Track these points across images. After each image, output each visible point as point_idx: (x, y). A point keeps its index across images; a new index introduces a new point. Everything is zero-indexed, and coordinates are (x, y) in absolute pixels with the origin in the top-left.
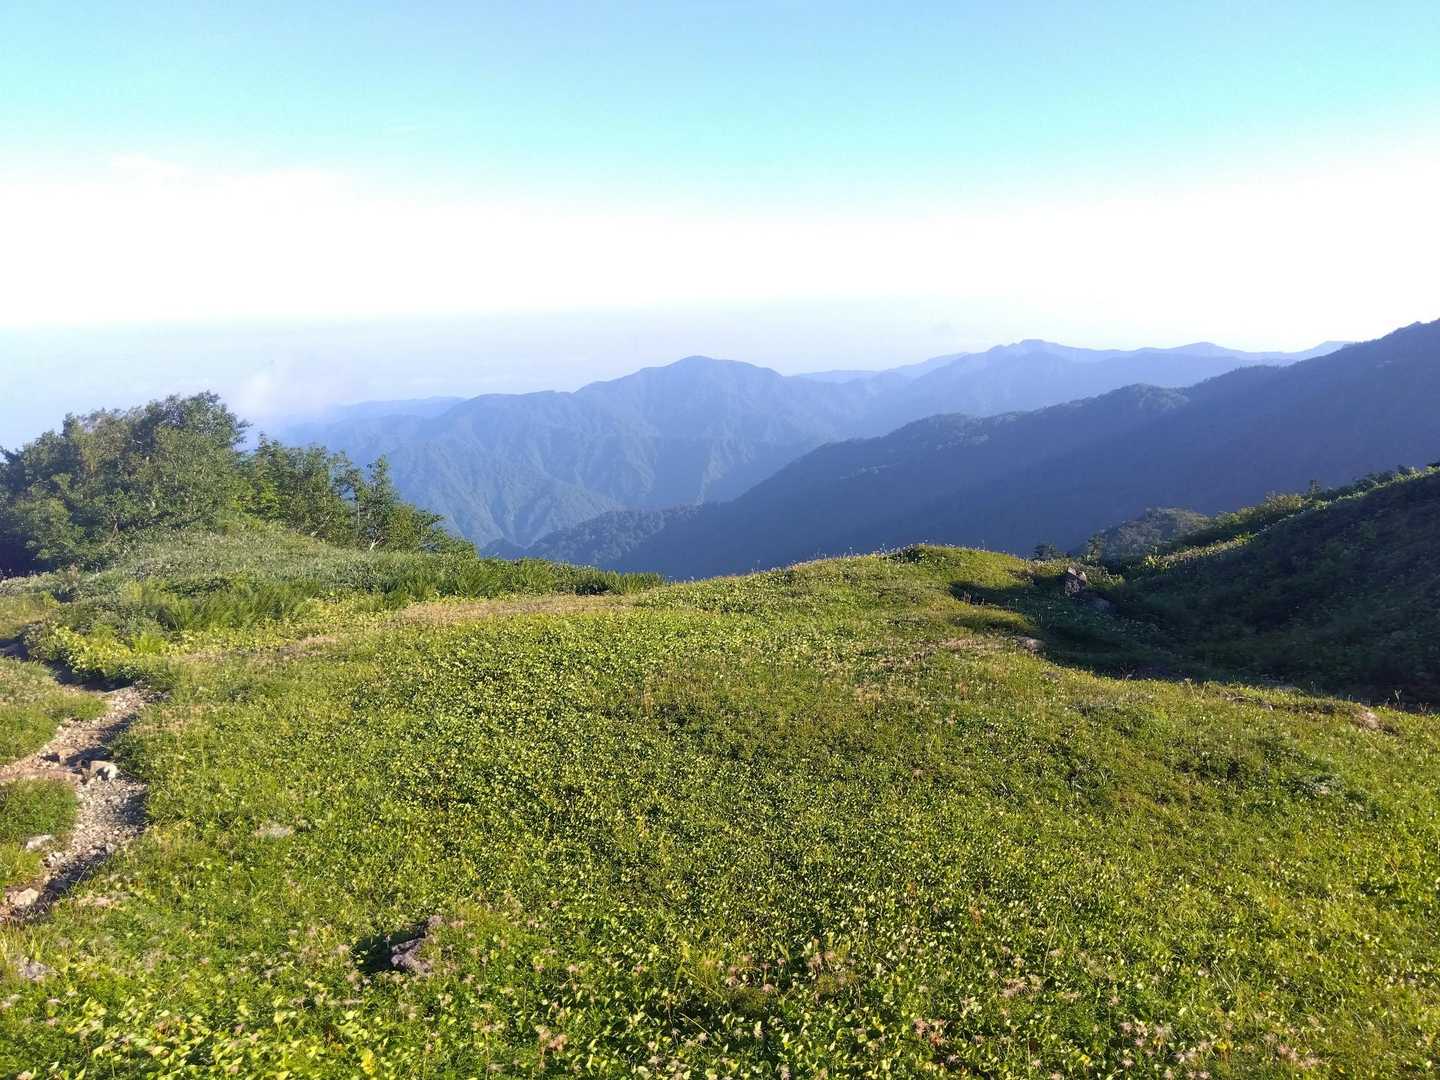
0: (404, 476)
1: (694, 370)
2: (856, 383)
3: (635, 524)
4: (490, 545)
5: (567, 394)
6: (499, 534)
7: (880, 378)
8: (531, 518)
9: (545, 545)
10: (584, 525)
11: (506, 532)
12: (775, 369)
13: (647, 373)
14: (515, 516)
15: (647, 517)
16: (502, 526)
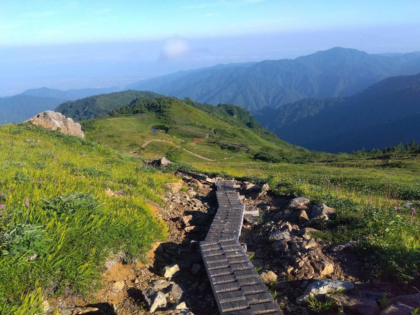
0: (239, 85)
1: (336, 52)
2: (397, 57)
3: (314, 103)
4: (264, 108)
5: (291, 60)
6: (266, 104)
7: (406, 56)
8: (277, 100)
9: (282, 109)
10: (296, 102)
11: (268, 104)
12: (366, 51)
13: (319, 53)
14: (272, 99)
15: (318, 101)
16: (268, 102)
